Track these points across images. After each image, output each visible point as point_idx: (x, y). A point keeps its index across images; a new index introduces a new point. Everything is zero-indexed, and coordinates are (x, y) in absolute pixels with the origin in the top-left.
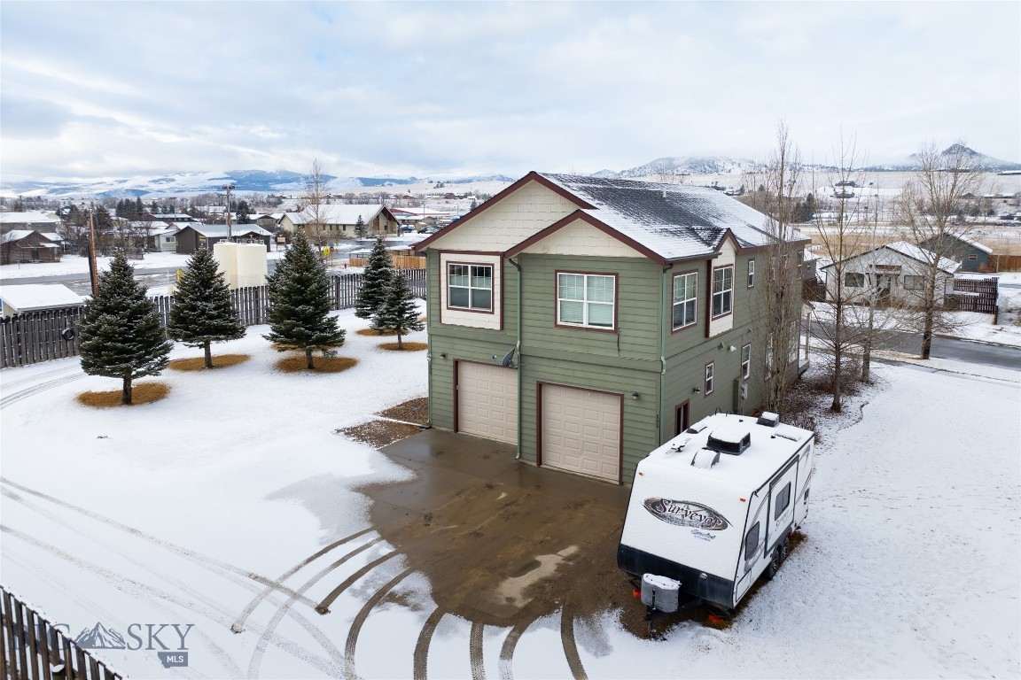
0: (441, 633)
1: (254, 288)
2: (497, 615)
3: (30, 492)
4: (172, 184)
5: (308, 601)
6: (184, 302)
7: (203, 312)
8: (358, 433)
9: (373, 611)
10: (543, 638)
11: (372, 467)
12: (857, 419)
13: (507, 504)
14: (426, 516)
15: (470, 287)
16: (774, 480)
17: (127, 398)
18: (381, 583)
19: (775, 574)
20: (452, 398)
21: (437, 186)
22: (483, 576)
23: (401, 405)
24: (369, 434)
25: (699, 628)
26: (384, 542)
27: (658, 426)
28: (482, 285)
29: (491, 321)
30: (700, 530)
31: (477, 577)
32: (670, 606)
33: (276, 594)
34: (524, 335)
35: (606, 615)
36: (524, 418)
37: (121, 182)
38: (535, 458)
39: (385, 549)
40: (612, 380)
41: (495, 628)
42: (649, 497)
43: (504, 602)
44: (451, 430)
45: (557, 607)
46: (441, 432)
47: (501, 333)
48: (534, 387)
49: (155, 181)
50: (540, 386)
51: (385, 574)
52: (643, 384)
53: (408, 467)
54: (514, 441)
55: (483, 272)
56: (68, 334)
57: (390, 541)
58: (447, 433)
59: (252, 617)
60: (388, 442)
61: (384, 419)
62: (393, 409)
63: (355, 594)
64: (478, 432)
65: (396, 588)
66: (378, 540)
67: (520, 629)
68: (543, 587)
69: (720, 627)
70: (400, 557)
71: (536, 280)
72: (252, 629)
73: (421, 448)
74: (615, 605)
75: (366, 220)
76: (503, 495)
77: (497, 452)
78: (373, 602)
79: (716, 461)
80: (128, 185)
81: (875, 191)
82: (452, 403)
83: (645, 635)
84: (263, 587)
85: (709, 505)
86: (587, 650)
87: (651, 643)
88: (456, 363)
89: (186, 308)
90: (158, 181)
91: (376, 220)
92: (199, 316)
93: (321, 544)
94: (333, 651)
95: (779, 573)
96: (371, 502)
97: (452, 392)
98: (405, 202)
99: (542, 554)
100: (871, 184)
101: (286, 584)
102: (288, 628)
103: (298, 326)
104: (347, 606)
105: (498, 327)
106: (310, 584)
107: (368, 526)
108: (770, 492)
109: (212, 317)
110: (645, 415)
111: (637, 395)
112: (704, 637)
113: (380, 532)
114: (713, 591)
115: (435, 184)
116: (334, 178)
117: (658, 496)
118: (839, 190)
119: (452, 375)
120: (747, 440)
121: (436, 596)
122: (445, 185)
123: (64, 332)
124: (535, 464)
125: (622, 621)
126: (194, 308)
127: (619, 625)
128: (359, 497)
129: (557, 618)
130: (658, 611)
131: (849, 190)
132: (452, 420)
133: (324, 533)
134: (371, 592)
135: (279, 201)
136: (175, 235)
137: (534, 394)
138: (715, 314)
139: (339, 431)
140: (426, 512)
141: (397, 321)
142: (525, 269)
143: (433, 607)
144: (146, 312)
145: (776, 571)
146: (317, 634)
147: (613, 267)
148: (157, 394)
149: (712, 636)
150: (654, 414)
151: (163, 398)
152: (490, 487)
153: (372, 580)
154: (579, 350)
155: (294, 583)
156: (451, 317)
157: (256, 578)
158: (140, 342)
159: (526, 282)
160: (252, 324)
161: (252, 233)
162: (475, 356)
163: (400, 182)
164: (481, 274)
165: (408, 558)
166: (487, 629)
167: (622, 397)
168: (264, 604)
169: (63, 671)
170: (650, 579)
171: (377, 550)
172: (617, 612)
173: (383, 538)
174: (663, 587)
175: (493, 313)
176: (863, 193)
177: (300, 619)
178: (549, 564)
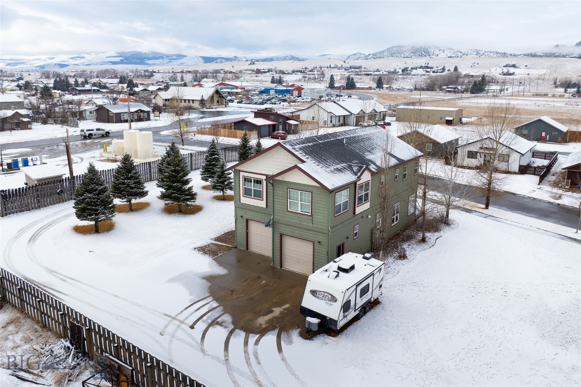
0: (234, 336)
1: (149, 163)
2: (255, 330)
3: (69, 278)
4: (83, 60)
5: (187, 324)
6: (118, 180)
7: (128, 185)
8: (204, 250)
9: (210, 328)
10: (270, 339)
11: (210, 268)
12: (431, 246)
13: (265, 286)
14: (232, 291)
15: (252, 188)
16: (358, 285)
17: (96, 230)
18: (213, 318)
19: (362, 317)
20: (245, 235)
21: (251, 64)
22: (252, 315)
23: (223, 235)
24: (209, 251)
25: (326, 336)
26: (215, 301)
27: (328, 255)
28: (258, 188)
29: (262, 204)
30: (328, 302)
31: (249, 316)
32: (315, 329)
33: (175, 321)
34: (275, 214)
35: (294, 331)
36: (275, 248)
37: (51, 59)
38: (279, 265)
39: (215, 304)
40: (309, 235)
41: (254, 335)
42: (312, 289)
43: (258, 326)
44: (245, 249)
45: (277, 328)
46: (240, 250)
47: (266, 209)
48: (279, 236)
49: (72, 58)
50: (281, 235)
51: (214, 314)
52: (322, 238)
53: (225, 268)
54: (270, 255)
55: (258, 182)
56: (60, 192)
57: (217, 301)
58: (243, 250)
59: (167, 330)
60: (217, 255)
61: (216, 242)
62: (219, 237)
63: (204, 322)
64: (257, 251)
65: (219, 320)
66: (212, 301)
67: (262, 336)
68: (273, 320)
69: (333, 336)
70: (221, 308)
71: (279, 191)
72: (167, 334)
73: (232, 258)
74: (298, 328)
75: (205, 98)
76: (264, 282)
77: (264, 261)
78: (210, 325)
79: (337, 276)
80: (56, 61)
81: (527, 71)
82: (245, 238)
83: (306, 338)
84: (170, 319)
85: (331, 293)
86: (285, 343)
87: (308, 341)
88: (247, 221)
89: (120, 184)
90: (75, 58)
91: (212, 97)
92: (126, 187)
93: (190, 302)
94: (196, 342)
95: (364, 317)
96: (210, 284)
97: (245, 233)
98: (230, 75)
99: (275, 307)
100: (526, 66)
101: (178, 318)
102: (180, 334)
103: (174, 193)
104: (201, 326)
105: (265, 206)
106: (187, 318)
107: (208, 295)
108: (356, 289)
109: (132, 188)
110: (323, 250)
111: (319, 242)
112: (327, 340)
113: (213, 297)
114: (331, 323)
115: (249, 62)
116: (186, 56)
117: (315, 289)
118: (505, 70)
119: (245, 225)
120: (353, 268)
121: (233, 323)
122: (256, 62)
123: (58, 191)
124: (279, 267)
125: (299, 333)
126: (124, 184)
127: (298, 335)
128: (204, 281)
129: (276, 331)
130: (311, 330)
131: (512, 70)
132: (245, 245)
133: (191, 297)
134: (210, 321)
135: (151, 75)
136: (95, 110)
137: (279, 238)
138: (358, 204)
139: (195, 249)
140: (232, 289)
141: (222, 187)
142: (275, 185)
143: (232, 327)
144: (105, 192)
145: (362, 316)
146: (191, 336)
147: (311, 189)
148: (110, 227)
149: (330, 340)
150: (326, 250)
151: (113, 229)
152: (259, 278)
153: (210, 317)
154: (296, 222)
155: (181, 317)
156: (245, 200)
157: (167, 315)
158: (102, 206)
159: (275, 191)
160: (148, 181)
161: (140, 110)
162: (255, 218)
163: (228, 59)
164: (257, 183)
165: (224, 308)
166: (251, 335)
167: (314, 242)
168: (171, 325)
169: (117, 346)
170: (309, 319)
171: (212, 305)
172: (298, 330)
173: (214, 300)
174: (312, 322)
175: (263, 200)
176: (520, 73)
177: (184, 330)
178: (277, 311)
